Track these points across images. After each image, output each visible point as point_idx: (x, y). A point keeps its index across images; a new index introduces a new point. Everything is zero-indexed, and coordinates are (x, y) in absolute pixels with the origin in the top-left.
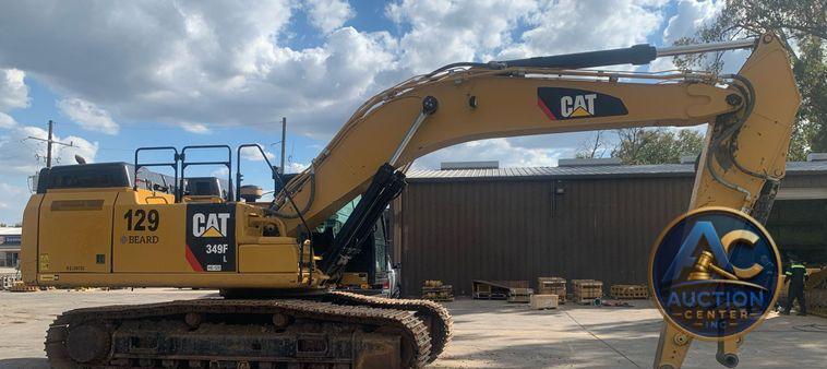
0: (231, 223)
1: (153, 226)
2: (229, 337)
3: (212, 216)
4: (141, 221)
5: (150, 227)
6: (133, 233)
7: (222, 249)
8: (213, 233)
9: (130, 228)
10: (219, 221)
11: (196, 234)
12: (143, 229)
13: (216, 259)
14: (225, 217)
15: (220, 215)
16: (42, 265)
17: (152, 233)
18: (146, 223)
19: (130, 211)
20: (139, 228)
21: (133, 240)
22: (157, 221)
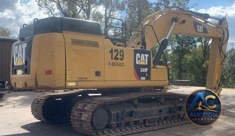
0: (149, 59)
1: (122, 57)
2: (152, 108)
3: (142, 55)
4: (117, 55)
5: (120, 58)
6: (114, 61)
7: (146, 70)
8: (142, 63)
9: (112, 59)
10: (145, 57)
11: (137, 63)
12: (117, 59)
13: (143, 74)
14: (147, 56)
15: (145, 55)
16: (68, 76)
17: (121, 62)
18: (119, 56)
19: (112, 49)
20: (116, 58)
21: (114, 64)
22: (123, 56)
